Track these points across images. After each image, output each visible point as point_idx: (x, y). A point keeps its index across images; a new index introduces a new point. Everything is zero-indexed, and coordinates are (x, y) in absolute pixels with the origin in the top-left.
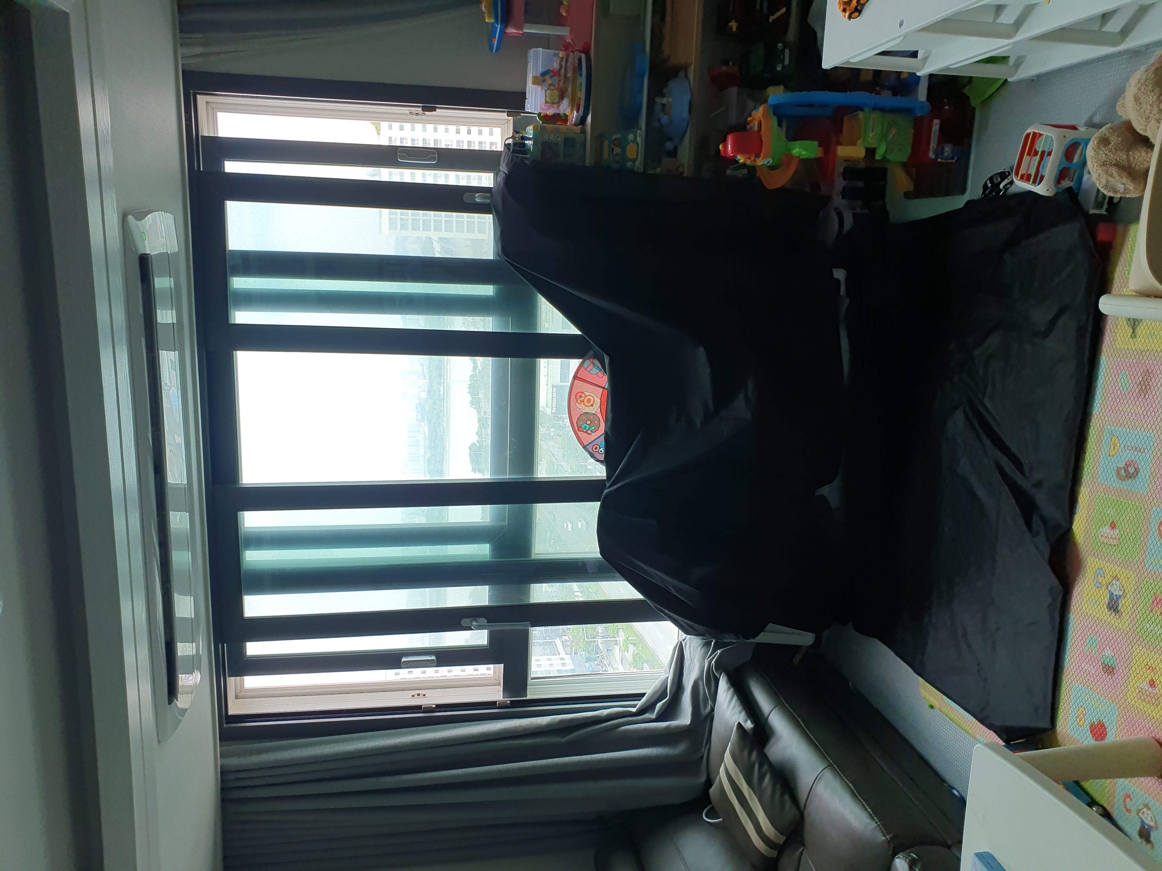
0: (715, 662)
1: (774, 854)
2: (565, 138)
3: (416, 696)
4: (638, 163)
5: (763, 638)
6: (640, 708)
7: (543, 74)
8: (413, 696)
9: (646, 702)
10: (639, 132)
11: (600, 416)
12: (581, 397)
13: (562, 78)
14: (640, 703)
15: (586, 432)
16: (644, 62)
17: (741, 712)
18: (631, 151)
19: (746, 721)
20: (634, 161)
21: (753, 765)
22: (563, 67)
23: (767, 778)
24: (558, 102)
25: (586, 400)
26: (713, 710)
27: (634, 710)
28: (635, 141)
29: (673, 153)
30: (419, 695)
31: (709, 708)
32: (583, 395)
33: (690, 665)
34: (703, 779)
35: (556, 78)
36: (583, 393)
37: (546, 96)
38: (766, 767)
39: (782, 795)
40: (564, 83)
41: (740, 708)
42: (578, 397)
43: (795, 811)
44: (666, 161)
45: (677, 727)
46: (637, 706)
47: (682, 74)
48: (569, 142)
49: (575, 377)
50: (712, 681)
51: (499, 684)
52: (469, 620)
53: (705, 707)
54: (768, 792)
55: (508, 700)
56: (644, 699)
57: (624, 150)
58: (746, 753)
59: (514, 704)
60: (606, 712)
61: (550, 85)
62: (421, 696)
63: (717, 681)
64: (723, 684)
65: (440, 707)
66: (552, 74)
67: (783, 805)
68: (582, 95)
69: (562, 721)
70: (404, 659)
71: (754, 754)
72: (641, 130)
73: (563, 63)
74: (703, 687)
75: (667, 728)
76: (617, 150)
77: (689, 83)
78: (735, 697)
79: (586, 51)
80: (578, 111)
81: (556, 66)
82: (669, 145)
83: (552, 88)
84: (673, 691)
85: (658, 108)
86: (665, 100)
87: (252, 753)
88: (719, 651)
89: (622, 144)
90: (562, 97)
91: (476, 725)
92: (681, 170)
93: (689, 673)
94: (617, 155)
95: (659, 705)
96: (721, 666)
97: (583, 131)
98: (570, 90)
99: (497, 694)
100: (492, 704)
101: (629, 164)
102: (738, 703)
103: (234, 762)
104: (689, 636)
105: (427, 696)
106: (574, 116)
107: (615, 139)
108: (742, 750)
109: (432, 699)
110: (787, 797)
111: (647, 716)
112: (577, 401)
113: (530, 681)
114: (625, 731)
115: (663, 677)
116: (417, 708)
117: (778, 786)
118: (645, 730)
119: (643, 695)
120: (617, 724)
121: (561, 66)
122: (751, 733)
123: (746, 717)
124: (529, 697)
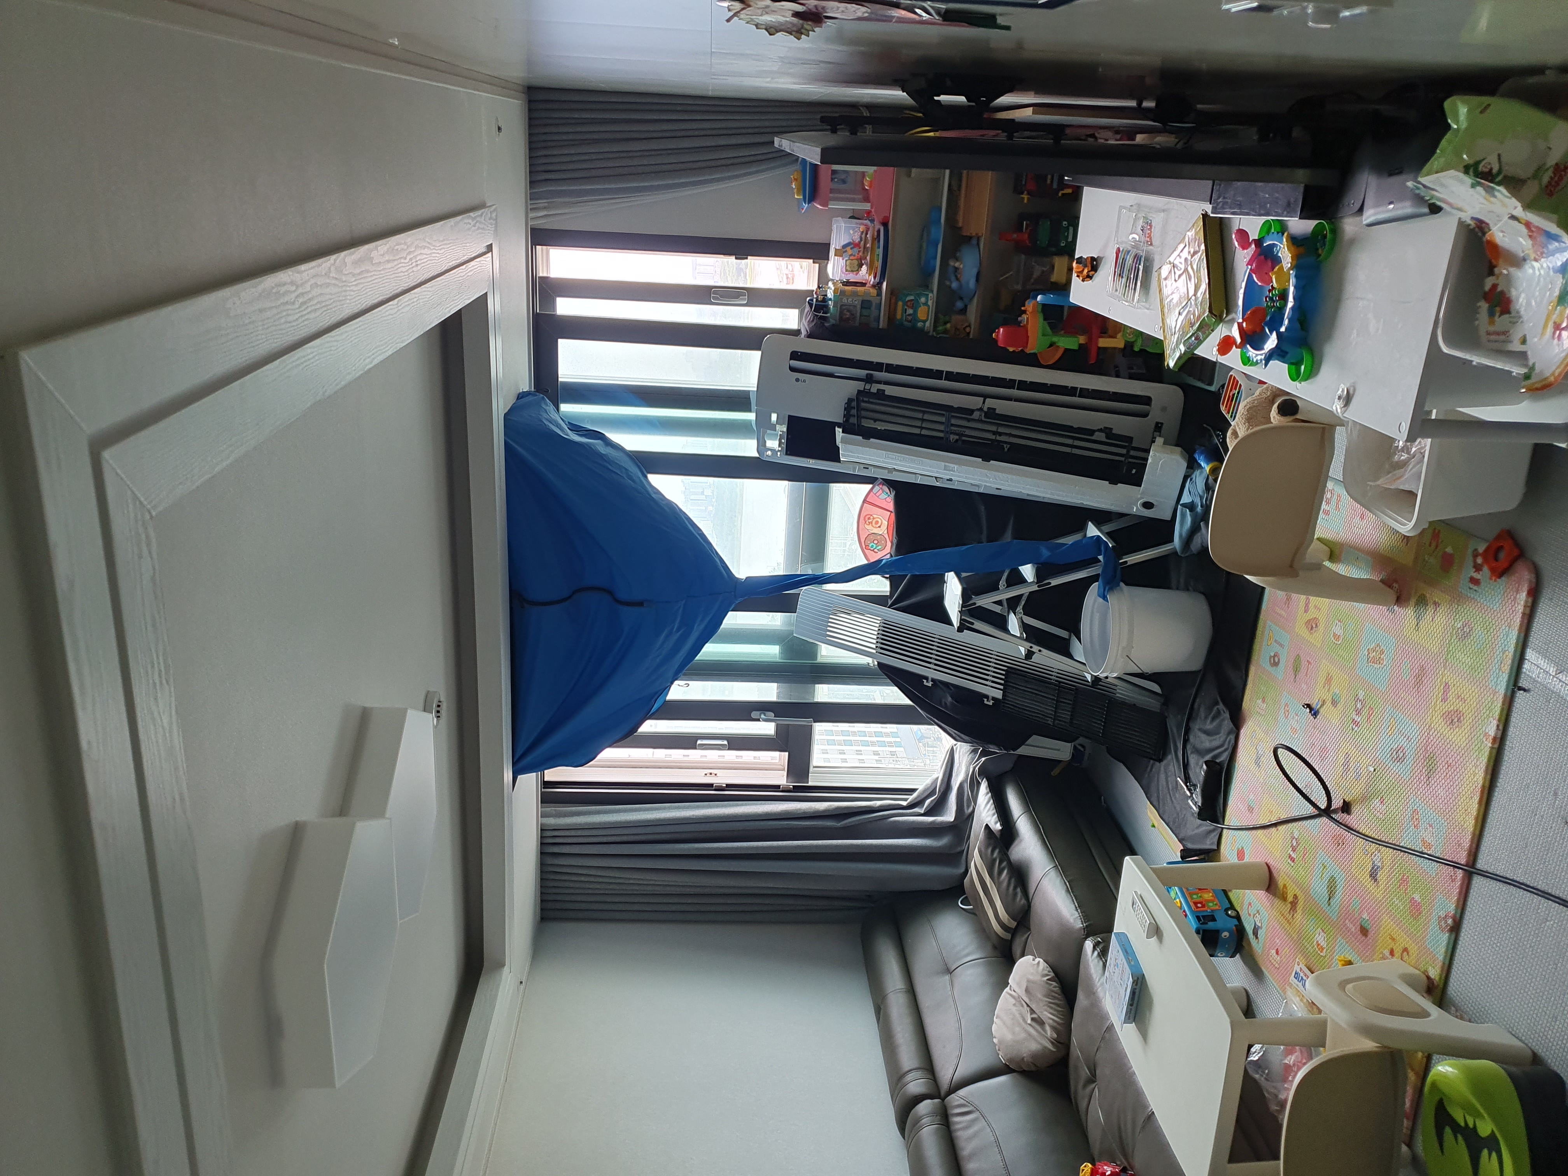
0: (979, 769)
1: (1007, 936)
2: (863, 301)
3: (708, 775)
4: (927, 324)
6: (910, 802)
7: (844, 246)
8: (706, 774)
9: (916, 798)
10: (930, 295)
11: (886, 536)
12: (869, 518)
13: (862, 249)
14: (911, 798)
15: (873, 550)
16: (939, 232)
17: (994, 815)
18: (922, 313)
19: (996, 823)
20: (924, 322)
21: (994, 860)
22: (863, 239)
23: (1005, 872)
24: (858, 270)
25: (874, 522)
26: (974, 809)
27: (904, 803)
28: (926, 304)
29: (964, 311)
30: (711, 774)
31: (971, 808)
32: (872, 517)
33: (958, 769)
34: (962, 870)
35: (856, 250)
36: (872, 514)
37: (846, 265)
38: (1004, 864)
39: (1015, 888)
40: (864, 253)
42: (867, 519)
43: (1023, 901)
44: (956, 318)
45: (942, 823)
47: (974, 242)
48: (866, 304)
49: (865, 501)
50: (974, 784)
51: (784, 770)
52: (758, 713)
53: (968, 807)
54: (1005, 884)
55: (791, 785)
56: (915, 795)
57: (915, 311)
58: (990, 850)
59: (796, 789)
60: (878, 803)
61: (851, 255)
62: (713, 775)
63: (979, 784)
64: (984, 787)
65: (730, 787)
66: (852, 246)
67: (1015, 895)
68: (879, 264)
69: (838, 808)
70: (697, 742)
71: (997, 851)
72: (932, 292)
73: (863, 236)
74: (966, 789)
75: (933, 823)
76: (910, 311)
77: (979, 251)
79: (885, 224)
80: (875, 278)
81: (856, 238)
82: (959, 304)
83: (852, 258)
84: (942, 790)
85: (951, 270)
86: (957, 264)
87: (566, 815)
88: (983, 759)
89: (914, 305)
90: (861, 266)
91: (761, 804)
92: (968, 330)
93: (957, 775)
94: (909, 315)
95: (928, 802)
96: (984, 772)
97: (879, 294)
98: (868, 258)
99: (780, 778)
100: (776, 788)
101: (920, 324)
103: (551, 821)
104: (959, 743)
105: (718, 775)
106: (872, 280)
107: (909, 301)
108: (987, 847)
109: (723, 778)
110: (1019, 890)
111: (916, 810)
112: (866, 522)
113: (811, 769)
114: (895, 822)
115: (935, 776)
116: (709, 786)
117: (1013, 880)
118: (913, 822)
119: (914, 790)
120: (888, 815)
121: (861, 240)
122: (998, 835)
123: (997, 819)
124: (810, 784)
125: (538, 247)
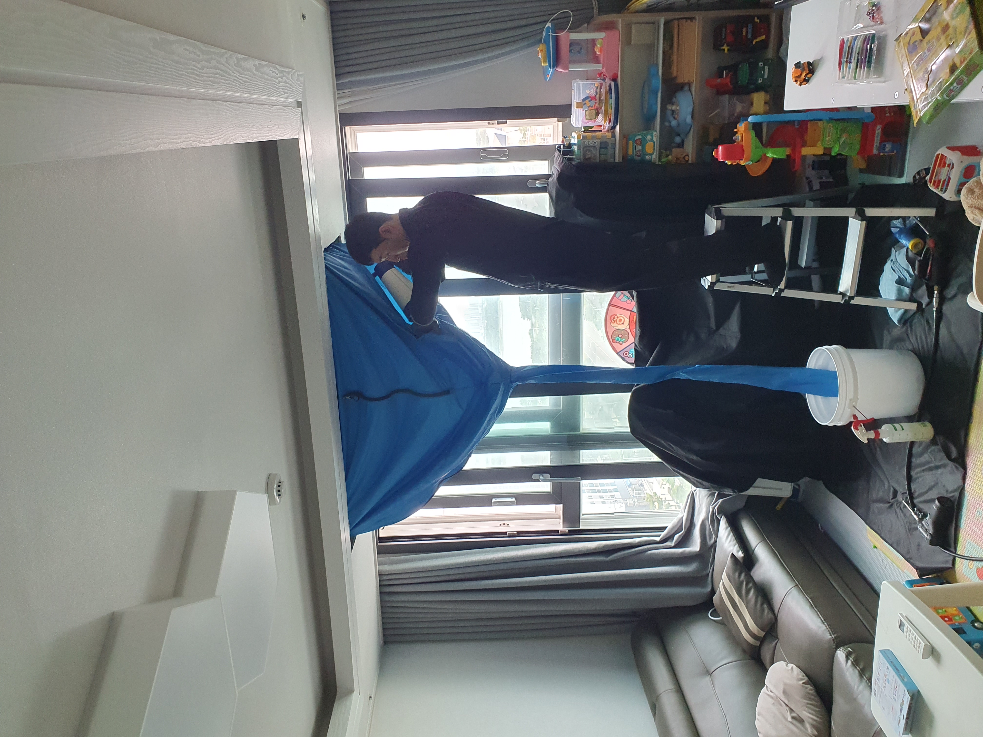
0: (718, 508)
1: (758, 643)
2: (601, 143)
3: (502, 525)
4: (654, 156)
5: (751, 492)
6: (663, 538)
7: (584, 100)
8: (501, 525)
9: (667, 534)
10: (655, 133)
11: (629, 331)
12: (614, 318)
13: (598, 101)
14: (663, 534)
15: (619, 343)
16: (658, 83)
17: (735, 545)
18: (649, 148)
19: (738, 552)
20: (651, 155)
21: (742, 583)
22: (598, 93)
23: (752, 591)
24: (595, 118)
25: (618, 321)
26: (716, 542)
27: (658, 539)
28: (652, 140)
29: (681, 145)
30: (504, 524)
31: (713, 541)
32: (616, 317)
33: (699, 510)
34: (709, 589)
35: (593, 102)
36: (616, 315)
37: (586, 115)
38: (751, 585)
39: (762, 604)
40: (599, 104)
41: (735, 542)
42: (612, 318)
43: (770, 615)
44: (676, 151)
45: (690, 553)
46: (661, 537)
47: (686, 88)
48: (603, 145)
49: (610, 305)
50: (715, 522)
51: (560, 518)
52: (538, 475)
53: (710, 539)
54: (753, 601)
55: (567, 530)
56: (666, 531)
57: (644, 148)
58: (737, 574)
59: (571, 532)
60: (637, 540)
61: (590, 106)
62: (506, 525)
63: (719, 521)
64: (723, 523)
65: (520, 533)
66: (590, 99)
67: (763, 610)
68: (612, 111)
69: (605, 546)
70: (494, 500)
71: (743, 576)
72: (656, 131)
73: (598, 90)
74: (708, 525)
75: (682, 553)
76: (639, 148)
77: (692, 94)
78: (732, 534)
79: (614, 79)
80: (609, 123)
81: (593, 93)
82: (678, 140)
83: (590, 108)
84: (687, 527)
85: (669, 113)
86: (674, 108)
87: (397, 562)
88: (720, 501)
89: (642, 142)
90: (597, 114)
91: (545, 546)
92: (687, 158)
93: (699, 514)
94: (639, 151)
95: (676, 537)
96: (721, 511)
97: (614, 136)
98: (603, 108)
99: (559, 525)
100: (556, 532)
101: (648, 157)
102: (733, 538)
103: (387, 568)
104: (698, 489)
105: (510, 525)
106: (606, 126)
107: (637, 140)
108: (734, 572)
109: (514, 527)
110: (765, 606)
111: (668, 544)
112: (611, 321)
113: (581, 517)
114: (651, 554)
115: (680, 516)
116: (504, 534)
117: (760, 598)
118: (666, 554)
119: (665, 528)
120: (645, 549)
121: (597, 94)
122: (741, 561)
123: (738, 549)
124: (582, 528)
125: (347, 128)
